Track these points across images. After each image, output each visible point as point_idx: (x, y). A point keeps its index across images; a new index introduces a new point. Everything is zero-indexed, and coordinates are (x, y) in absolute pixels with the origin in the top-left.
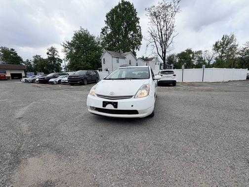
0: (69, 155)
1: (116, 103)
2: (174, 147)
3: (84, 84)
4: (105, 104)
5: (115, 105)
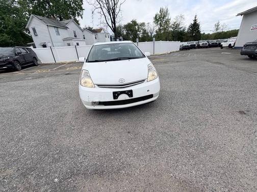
1: (131, 91)
3: (16, 70)
4: (116, 95)
5: (130, 93)
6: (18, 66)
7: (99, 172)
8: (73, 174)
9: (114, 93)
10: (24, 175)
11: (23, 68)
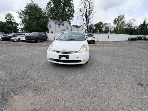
0: (43, 91)
2: (103, 80)
3: (37, 42)
4: (60, 57)
5: (67, 57)
6: (39, 41)
7: (35, 89)
8: (25, 86)
9: (59, 55)
10: (10, 81)
11: (40, 41)
